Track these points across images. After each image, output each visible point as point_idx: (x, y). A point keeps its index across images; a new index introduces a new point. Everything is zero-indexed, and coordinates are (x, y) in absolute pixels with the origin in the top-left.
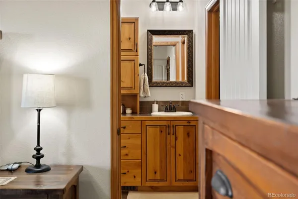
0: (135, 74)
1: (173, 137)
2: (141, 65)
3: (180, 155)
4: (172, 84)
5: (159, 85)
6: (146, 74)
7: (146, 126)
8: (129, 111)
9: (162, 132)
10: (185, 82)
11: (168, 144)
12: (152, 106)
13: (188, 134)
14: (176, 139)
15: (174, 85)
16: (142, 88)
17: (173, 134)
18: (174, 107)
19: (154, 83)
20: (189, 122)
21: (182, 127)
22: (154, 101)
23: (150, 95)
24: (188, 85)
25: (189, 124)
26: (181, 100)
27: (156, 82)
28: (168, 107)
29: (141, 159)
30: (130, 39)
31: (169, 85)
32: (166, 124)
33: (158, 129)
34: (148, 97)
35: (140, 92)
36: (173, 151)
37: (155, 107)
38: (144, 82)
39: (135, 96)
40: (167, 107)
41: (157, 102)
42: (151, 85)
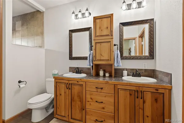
0: (111, 51)
1: (141, 101)
2: (115, 45)
3: (148, 117)
4: (137, 57)
5: (127, 58)
6: (119, 51)
7: (118, 89)
8: (107, 75)
9: (131, 95)
10: (147, 56)
11: (136, 106)
12: (123, 72)
13: (156, 100)
14: (144, 102)
15: (139, 58)
16: (116, 60)
17: (141, 98)
18: (139, 73)
19: (124, 57)
20: (158, 90)
21: (150, 93)
22: (124, 69)
23: (121, 65)
24: (150, 58)
25: (157, 91)
26: (144, 68)
27: (126, 56)
28: (135, 73)
29: (114, 114)
30: (107, 28)
31: (135, 58)
32: (135, 89)
33: (128, 92)
34: (120, 66)
35: (114, 63)
36: (141, 111)
37: (125, 73)
38: (117, 56)
39: (111, 65)
40: (133, 73)
41: (127, 70)
42: (122, 58)
